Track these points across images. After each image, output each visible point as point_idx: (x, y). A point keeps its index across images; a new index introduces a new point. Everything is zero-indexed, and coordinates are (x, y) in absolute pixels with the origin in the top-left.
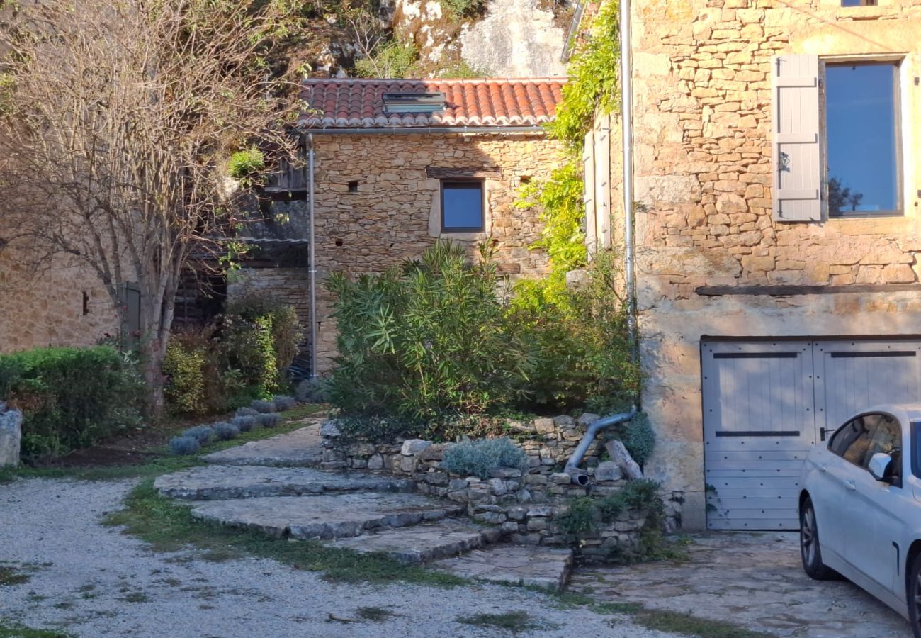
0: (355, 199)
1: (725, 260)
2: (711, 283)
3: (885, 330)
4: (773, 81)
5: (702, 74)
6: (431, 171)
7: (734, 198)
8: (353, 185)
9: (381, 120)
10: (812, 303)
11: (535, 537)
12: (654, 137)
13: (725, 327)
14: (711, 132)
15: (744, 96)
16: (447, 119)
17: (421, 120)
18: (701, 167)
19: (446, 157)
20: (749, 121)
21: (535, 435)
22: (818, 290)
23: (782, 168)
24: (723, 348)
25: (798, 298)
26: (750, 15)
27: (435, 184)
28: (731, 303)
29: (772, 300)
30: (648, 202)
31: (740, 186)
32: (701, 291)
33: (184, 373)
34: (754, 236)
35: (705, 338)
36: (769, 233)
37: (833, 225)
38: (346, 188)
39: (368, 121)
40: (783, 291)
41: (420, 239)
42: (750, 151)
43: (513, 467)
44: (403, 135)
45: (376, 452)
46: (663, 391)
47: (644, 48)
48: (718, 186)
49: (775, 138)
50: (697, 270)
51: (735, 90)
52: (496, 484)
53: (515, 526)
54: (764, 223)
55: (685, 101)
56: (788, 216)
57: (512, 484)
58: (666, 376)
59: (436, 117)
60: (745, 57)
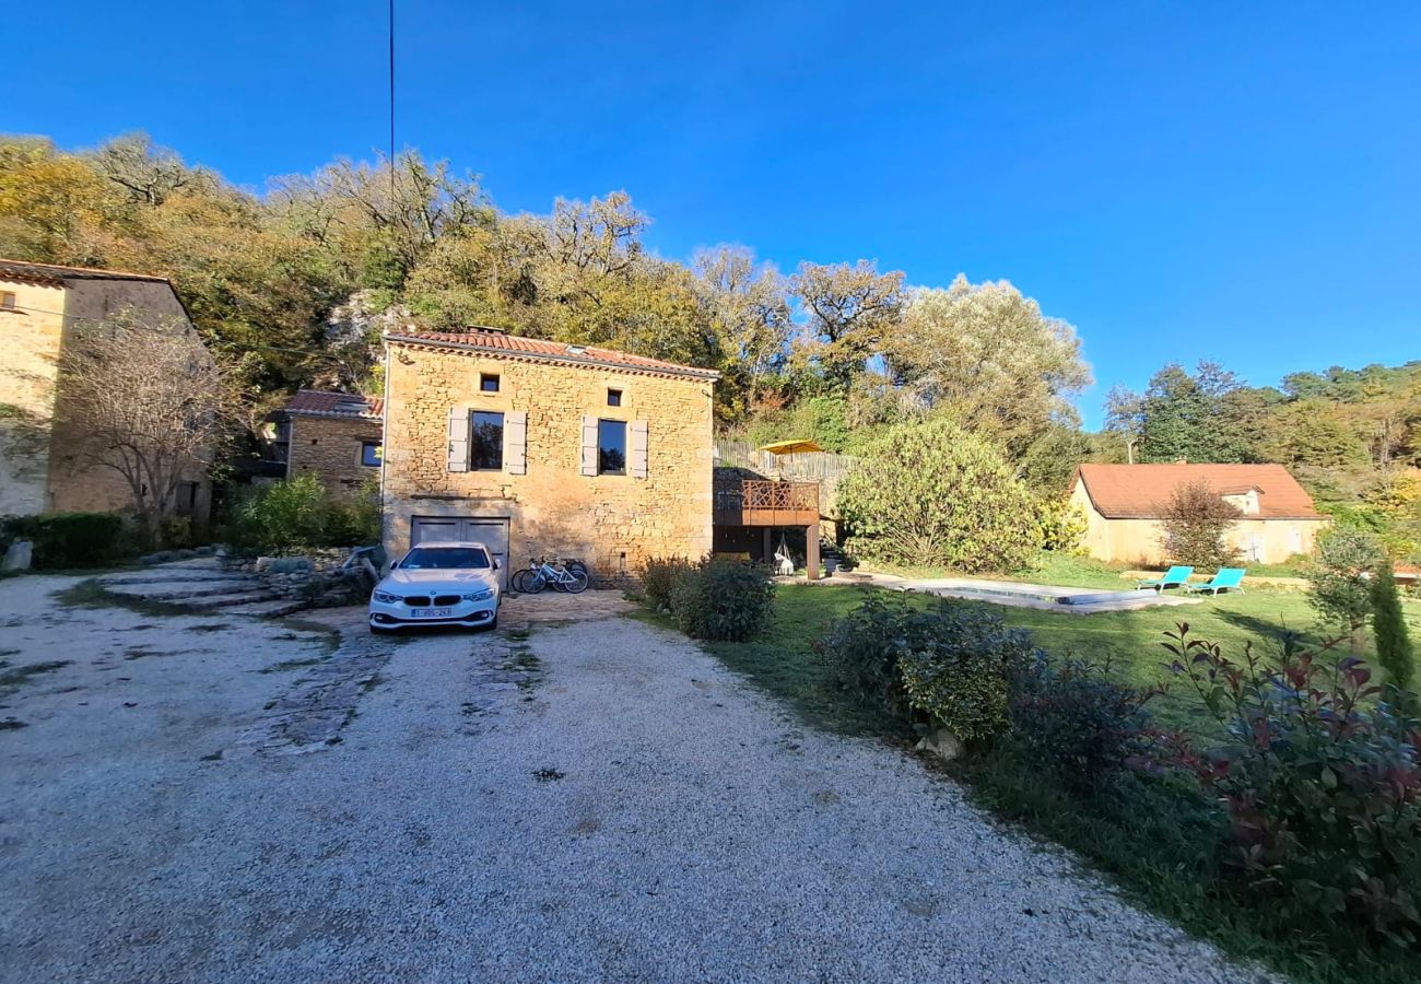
0: (315, 447)
1: (424, 486)
2: (418, 494)
3: (488, 515)
4: (449, 416)
5: (420, 410)
6: (357, 438)
7: (430, 461)
8: (315, 442)
9: (331, 413)
10: (459, 504)
11: (291, 597)
12: (396, 434)
13: (420, 511)
14: (422, 434)
15: (437, 421)
16: (367, 415)
17: (353, 414)
18: (416, 447)
19: (365, 432)
20: (439, 431)
21: (330, 556)
22: (463, 499)
23: (451, 450)
24: (423, 520)
25: (455, 502)
26: (442, 389)
27: (360, 443)
28: (425, 502)
29: (444, 502)
30: (391, 460)
31: (433, 456)
32: (412, 497)
33: (175, 526)
34: (438, 477)
35: (413, 516)
36: (445, 475)
37: (471, 473)
38: (310, 442)
39: (324, 413)
40: (450, 498)
41: (349, 468)
42: (439, 443)
43: (305, 568)
44: (342, 420)
45: (246, 562)
46: (392, 538)
47: (394, 397)
48: (424, 455)
49: (448, 438)
50: (412, 489)
51: (434, 418)
52: (293, 576)
53: (282, 593)
54: (443, 471)
55: (411, 420)
56: (452, 469)
57: (302, 576)
58: (395, 531)
59: (361, 414)
60: (439, 405)
